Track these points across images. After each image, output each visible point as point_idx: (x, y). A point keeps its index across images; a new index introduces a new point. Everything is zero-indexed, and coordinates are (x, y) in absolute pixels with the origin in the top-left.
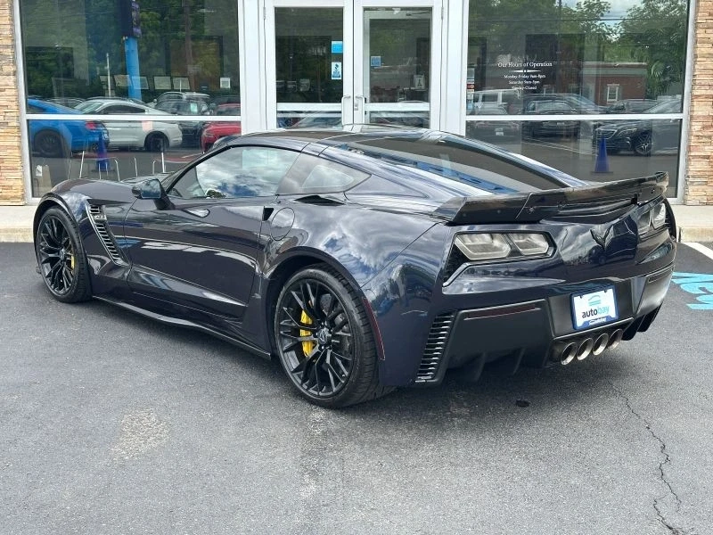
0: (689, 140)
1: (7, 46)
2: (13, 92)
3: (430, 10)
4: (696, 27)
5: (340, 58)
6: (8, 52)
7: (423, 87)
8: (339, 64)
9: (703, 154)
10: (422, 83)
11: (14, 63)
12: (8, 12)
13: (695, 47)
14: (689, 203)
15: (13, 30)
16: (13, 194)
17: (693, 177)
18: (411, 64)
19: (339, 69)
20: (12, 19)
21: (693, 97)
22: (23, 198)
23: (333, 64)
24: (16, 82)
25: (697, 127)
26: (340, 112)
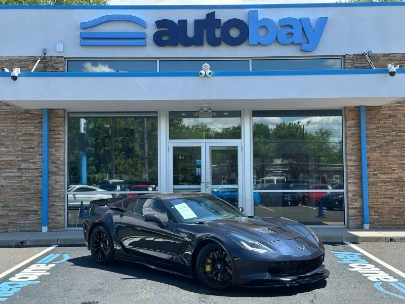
0: (347, 201)
1: (62, 164)
2: (63, 183)
3: (237, 147)
4: (346, 155)
5: (200, 166)
6: (62, 167)
7: (235, 177)
8: (200, 169)
9: (354, 206)
10: (234, 176)
11: (64, 171)
12: (63, 150)
13: (346, 163)
14: (350, 227)
15: (64, 158)
16: (59, 226)
17: (351, 216)
18: (228, 163)
19: (200, 171)
20: (65, 153)
21: (348, 183)
22: (63, 228)
23: (197, 169)
24: (65, 179)
25: (350, 195)
26: (200, 189)
